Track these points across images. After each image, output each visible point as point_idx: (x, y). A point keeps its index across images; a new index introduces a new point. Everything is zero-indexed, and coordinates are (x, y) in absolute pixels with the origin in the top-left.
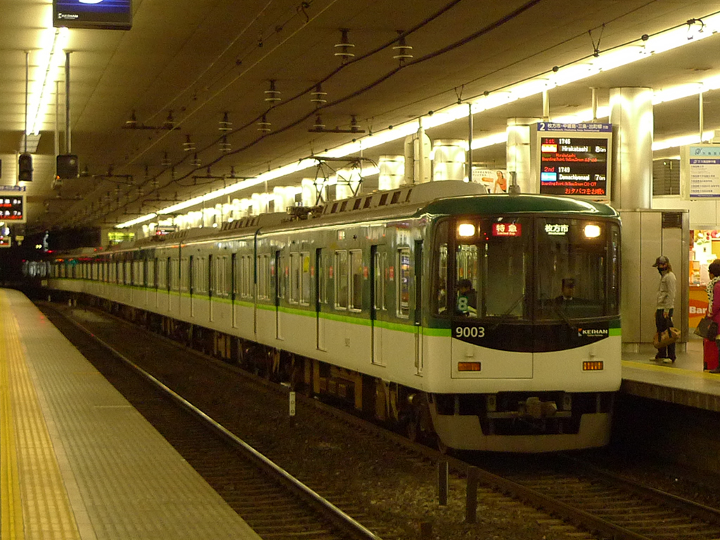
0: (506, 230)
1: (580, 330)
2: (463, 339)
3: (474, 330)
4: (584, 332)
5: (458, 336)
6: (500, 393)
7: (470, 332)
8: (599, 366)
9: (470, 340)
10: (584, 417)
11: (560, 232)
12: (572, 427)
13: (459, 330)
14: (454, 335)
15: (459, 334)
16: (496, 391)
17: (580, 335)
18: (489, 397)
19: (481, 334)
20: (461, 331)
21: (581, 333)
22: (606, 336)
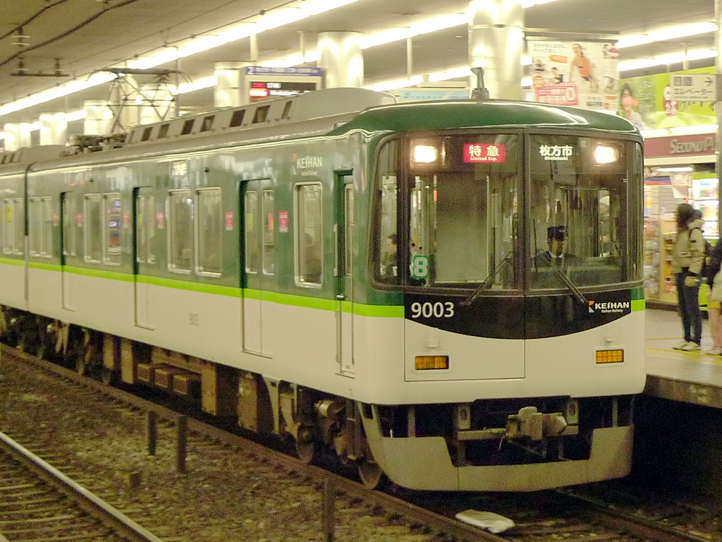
0: (484, 153)
1: (591, 303)
2: (421, 320)
3: (438, 307)
4: (597, 306)
5: (414, 316)
6: (477, 401)
7: (433, 310)
8: (620, 356)
9: (432, 322)
10: (597, 433)
11: (561, 156)
12: (578, 448)
13: (416, 307)
14: (408, 315)
15: (416, 314)
16: (471, 399)
17: (591, 310)
18: (460, 409)
19: (449, 313)
20: (419, 309)
21: (593, 307)
22: (627, 311)
